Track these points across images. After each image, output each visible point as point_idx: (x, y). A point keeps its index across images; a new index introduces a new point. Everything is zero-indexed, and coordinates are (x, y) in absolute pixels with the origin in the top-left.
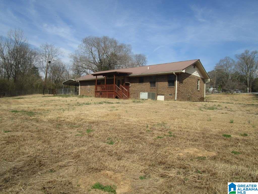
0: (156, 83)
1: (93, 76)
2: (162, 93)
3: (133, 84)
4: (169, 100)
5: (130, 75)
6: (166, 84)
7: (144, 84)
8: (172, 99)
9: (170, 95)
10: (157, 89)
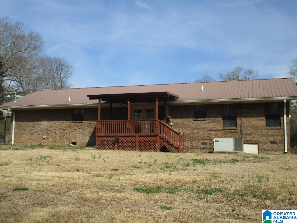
0: (238, 119)
1: (89, 98)
2: (254, 140)
3: (179, 120)
4: (269, 154)
5: (176, 102)
6: (262, 121)
7: (208, 120)
8: (276, 151)
9: (271, 143)
10: (241, 131)
